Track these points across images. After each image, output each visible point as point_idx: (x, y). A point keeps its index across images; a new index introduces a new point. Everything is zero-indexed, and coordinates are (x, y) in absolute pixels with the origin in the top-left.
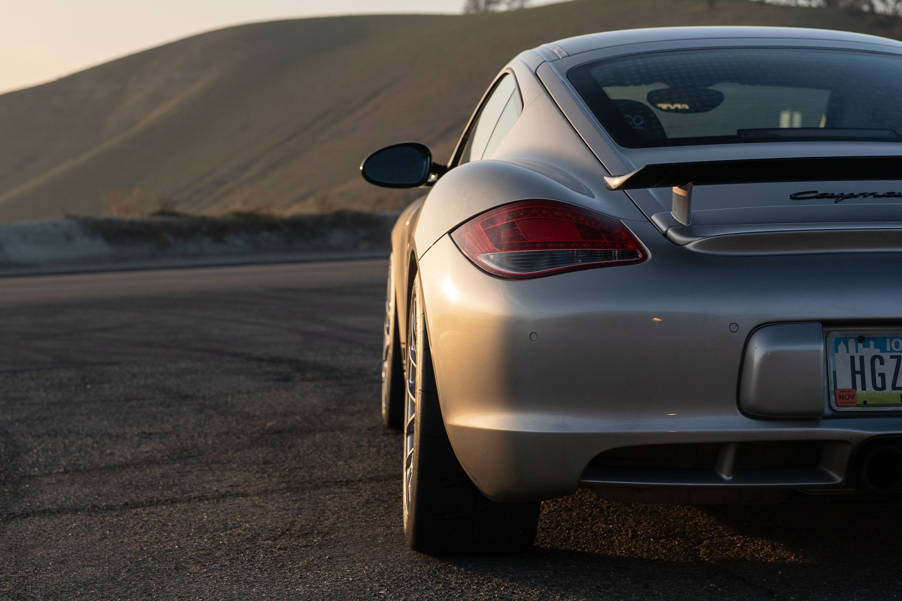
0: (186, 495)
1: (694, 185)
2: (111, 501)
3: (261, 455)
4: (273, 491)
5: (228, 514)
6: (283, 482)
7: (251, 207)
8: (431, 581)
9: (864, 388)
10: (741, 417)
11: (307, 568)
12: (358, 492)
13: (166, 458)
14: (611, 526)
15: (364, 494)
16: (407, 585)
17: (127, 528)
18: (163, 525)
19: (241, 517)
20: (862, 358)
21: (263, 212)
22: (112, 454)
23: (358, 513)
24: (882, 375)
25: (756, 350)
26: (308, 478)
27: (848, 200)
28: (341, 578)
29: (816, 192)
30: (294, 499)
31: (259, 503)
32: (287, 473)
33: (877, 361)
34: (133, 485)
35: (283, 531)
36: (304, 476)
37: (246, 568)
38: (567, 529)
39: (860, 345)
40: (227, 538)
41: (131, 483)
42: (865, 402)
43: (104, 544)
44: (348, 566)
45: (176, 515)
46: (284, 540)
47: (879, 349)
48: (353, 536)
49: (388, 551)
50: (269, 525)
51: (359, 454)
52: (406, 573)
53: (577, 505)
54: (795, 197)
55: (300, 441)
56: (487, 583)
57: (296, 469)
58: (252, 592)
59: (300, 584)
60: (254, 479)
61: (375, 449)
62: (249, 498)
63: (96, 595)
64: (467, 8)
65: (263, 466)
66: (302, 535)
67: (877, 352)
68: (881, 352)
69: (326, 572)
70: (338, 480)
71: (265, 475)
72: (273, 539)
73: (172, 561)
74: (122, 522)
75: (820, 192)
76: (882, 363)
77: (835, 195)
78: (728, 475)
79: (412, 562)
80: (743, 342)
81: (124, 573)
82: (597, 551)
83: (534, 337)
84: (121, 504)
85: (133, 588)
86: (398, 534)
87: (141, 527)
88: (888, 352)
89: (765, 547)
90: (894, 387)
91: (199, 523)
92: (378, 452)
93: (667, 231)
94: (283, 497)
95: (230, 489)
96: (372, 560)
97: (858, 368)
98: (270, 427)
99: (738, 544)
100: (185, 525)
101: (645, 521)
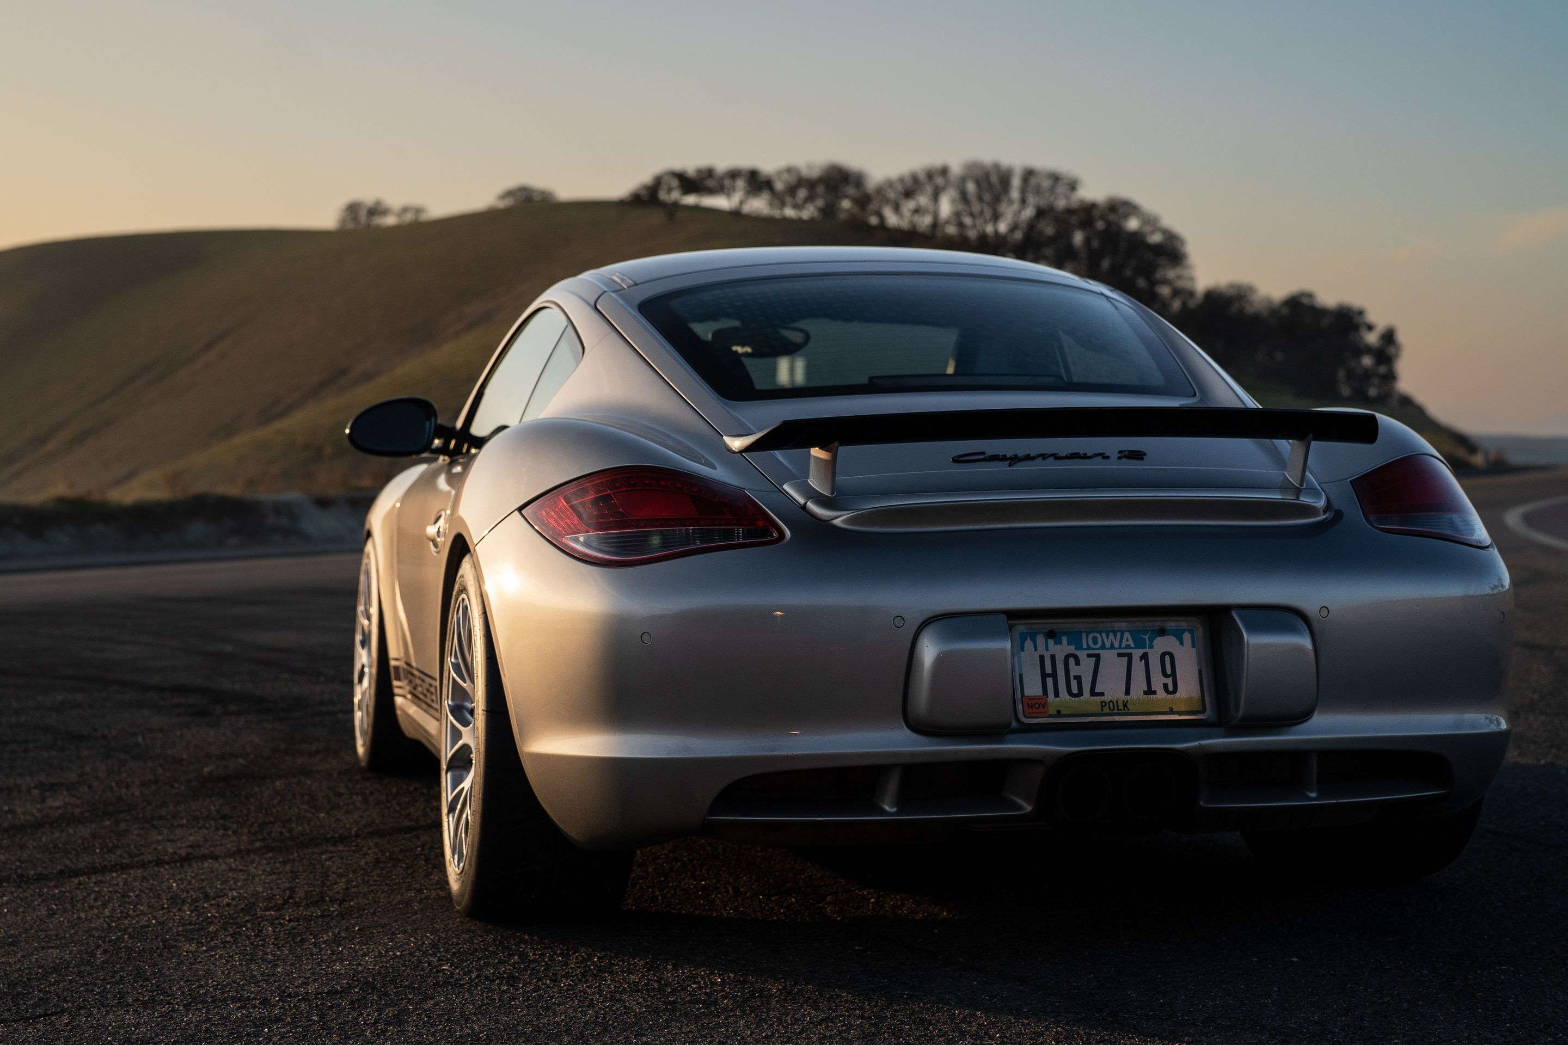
0: (136, 859)
1: (840, 446)
2: (40, 869)
3: (213, 808)
4: (248, 852)
5: (203, 880)
6: (257, 840)
7: (80, 490)
8: (501, 953)
9: (1057, 694)
10: (907, 732)
11: (336, 940)
12: (361, 850)
13: (87, 814)
14: (703, 883)
15: (369, 852)
16: (473, 958)
17: (77, 901)
18: (123, 896)
19: (221, 884)
20: (1053, 658)
21: (96, 497)
22: (12, 811)
23: (371, 874)
24: (1078, 678)
25: (926, 649)
26: (288, 835)
27: (1023, 463)
28: (386, 953)
29: (983, 453)
30: (281, 860)
31: (237, 866)
32: (257, 829)
33: (1072, 661)
34: (59, 848)
35: (283, 898)
36: (281, 833)
37: (257, 945)
38: (649, 887)
39: (1051, 642)
40: (215, 909)
41: (55, 846)
42: (1059, 712)
43: (57, 921)
44: (388, 938)
45: (135, 884)
46: (290, 910)
47: (1074, 646)
48: (379, 902)
49: (432, 919)
50: (263, 892)
51: (341, 803)
52: (466, 944)
53: (650, 859)
54: (958, 460)
55: (256, 789)
56: (573, 954)
57: (267, 823)
58: (278, 972)
59: (335, 960)
60: (217, 837)
61: (360, 798)
62: (221, 860)
63: (76, 982)
64: (343, 221)
65: (222, 821)
66: (311, 903)
67: (1071, 649)
68: (1076, 649)
69: (362, 946)
70: (329, 836)
71: (230, 832)
72: (276, 909)
73: (156, 938)
74: (67, 894)
75: (989, 453)
76: (1078, 663)
77: (1008, 456)
78: (892, 807)
79: (468, 931)
80: (910, 640)
81: (100, 954)
82: (697, 912)
83: (646, 638)
84: (55, 871)
85: (121, 971)
86: (435, 898)
87: (95, 900)
88: (1085, 649)
89: (906, 902)
90: (1093, 693)
91: (169, 892)
92: (365, 800)
93: (805, 504)
94: (266, 859)
95: (190, 850)
96: (416, 930)
97: (1049, 670)
98: (210, 773)
99: (870, 899)
100: (151, 895)
101: (745, 876)
